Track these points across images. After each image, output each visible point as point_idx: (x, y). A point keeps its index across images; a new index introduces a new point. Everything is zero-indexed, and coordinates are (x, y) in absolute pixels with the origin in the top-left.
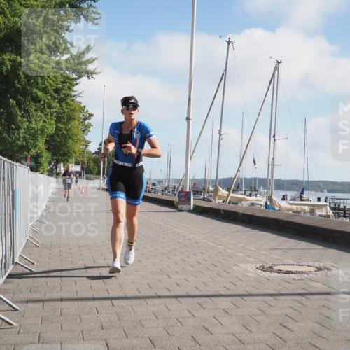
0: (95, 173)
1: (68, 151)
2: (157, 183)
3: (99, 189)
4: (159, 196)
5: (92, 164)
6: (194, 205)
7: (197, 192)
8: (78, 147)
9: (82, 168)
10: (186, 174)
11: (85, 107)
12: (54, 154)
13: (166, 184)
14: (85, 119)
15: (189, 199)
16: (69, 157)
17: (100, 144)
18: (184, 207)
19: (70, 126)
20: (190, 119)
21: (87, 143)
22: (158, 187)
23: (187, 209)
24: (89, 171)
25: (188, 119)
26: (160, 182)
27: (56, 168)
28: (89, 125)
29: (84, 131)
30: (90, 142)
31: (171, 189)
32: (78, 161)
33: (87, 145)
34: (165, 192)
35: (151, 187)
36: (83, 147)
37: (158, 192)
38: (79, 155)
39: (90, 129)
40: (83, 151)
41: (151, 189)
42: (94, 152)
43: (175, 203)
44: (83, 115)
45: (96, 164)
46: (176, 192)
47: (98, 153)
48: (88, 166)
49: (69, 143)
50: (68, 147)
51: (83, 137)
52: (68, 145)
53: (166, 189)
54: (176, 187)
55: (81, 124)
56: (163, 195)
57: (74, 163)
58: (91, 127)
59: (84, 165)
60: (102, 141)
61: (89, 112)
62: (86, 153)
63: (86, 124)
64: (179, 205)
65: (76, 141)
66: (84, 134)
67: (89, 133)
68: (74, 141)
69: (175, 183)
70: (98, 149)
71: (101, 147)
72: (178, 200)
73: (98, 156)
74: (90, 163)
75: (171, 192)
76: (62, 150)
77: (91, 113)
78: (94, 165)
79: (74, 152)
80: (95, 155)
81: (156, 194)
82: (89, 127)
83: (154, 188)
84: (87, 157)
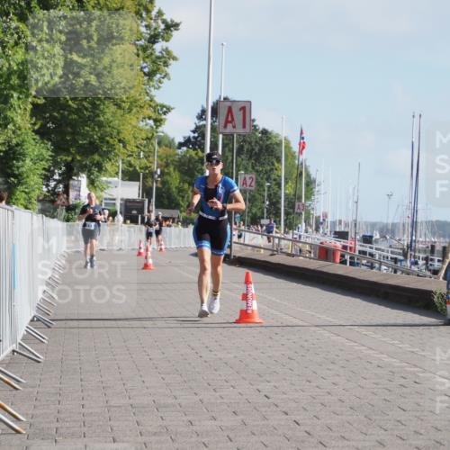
1: (102, 139)
2: (377, 236)
4: (383, 275)
5: (175, 179)
8: (134, 126)
9: (146, 191)
12: (59, 148)
13: (406, 241)
14: (153, 39)
16: (106, 155)
17: (202, 116)
21: (160, 113)
22: (382, 249)
24: (166, 201)
26: (388, 231)
27: (66, 191)
28: (167, 57)
29: (150, 75)
30: (169, 109)
31: (422, 255)
32: (131, 169)
33: (161, 120)
34: (404, 263)
35: (358, 248)
36: (146, 125)
37: (381, 264)
38: (136, 149)
39: (168, 70)
40: (148, 139)
41: (357, 253)
42: (182, 140)
43: (436, 299)
44: (146, 26)
45: (186, 178)
46: (437, 265)
47: (194, 142)
48: (164, 183)
49: (104, 113)
50: (101, 125)
51: (147, 93)
52: (102, 119)
53: (405, 255)
54: (438, 248)
55: (140, 52)
56: (395, 272)
57: (120, 174)
58: (171, 62)
59: (149, 180)
60: (205, 106)
61: (164, 17)
62: (155, 142)
63: (157, 54)
64: (448, 306)
65: (126, 106)
66: (151, 83)
67: (165, 80)
68: (119, 107)
69: (434, 234)
70: (194, 132)
71: (205, 126)
72: (444, 290)
73: (192, 153)
74: (169, 174)
75: (421, 262)
76: (85, 136)
77: (172, 21)
78: (183, 181)
79: (120, 141)
80: (185, 148)
81: (374, 270)
82: (166, 64)
83: (368, 250)
84: (158, 157)
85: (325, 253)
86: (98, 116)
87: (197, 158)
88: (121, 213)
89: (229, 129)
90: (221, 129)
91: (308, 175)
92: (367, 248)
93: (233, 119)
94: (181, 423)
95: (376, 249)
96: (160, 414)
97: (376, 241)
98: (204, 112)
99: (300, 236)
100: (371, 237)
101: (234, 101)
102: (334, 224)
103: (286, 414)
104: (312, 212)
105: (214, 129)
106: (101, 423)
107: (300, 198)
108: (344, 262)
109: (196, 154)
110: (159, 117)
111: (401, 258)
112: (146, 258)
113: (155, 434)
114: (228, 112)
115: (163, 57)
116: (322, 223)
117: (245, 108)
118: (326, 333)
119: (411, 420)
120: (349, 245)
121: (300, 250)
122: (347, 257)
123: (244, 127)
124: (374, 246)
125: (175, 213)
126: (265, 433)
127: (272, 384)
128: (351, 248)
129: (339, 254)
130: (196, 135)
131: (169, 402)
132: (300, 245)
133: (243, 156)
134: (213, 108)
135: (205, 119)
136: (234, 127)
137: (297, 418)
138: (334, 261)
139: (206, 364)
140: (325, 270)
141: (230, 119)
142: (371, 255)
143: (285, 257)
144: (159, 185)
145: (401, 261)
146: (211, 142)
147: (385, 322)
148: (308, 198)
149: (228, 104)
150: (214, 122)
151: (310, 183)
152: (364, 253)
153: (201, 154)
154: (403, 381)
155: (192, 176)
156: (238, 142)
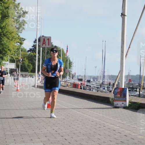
0: (30, 70)
1: (3, 49)
2: (92, 80)
3: (34, 86)
4: (94, 92)
5: (27, 62)
6: (130, 102)
7: (133, 88)
8: (13, 45)
9: (17, 66)
10: (121, 71)
11: (19, 4)
13: (101, 82)
14: (20, 17)
15: (125, 96)
16: (4, 55)
17: (35, 42)
18: (119, 103)
19: (4, 24)
20: (125, 15)
21: (21, 41)
22: (93, 84)
23: (123, 105)
24: (24, 69)
25: (123, 15)
26: (95, 78)
28: (24, 22)
29: (18, 28)
30: (24, 40)
31: (106, 86)
32: (12, 59)
33: (22, 43)
34: (100, 89)
35: (86, 84)
36: (17, 44)
37: (93, 89)
38: (14, 52)
39: (24, 27)
40: (18, 49)
41: (85, 86)
42: (29, 50)
43: (110, 100)
44: (17, 13)
45: (30, 62)
46: (111, 89)
47: (33, 50)
48: (23, 63)
49: (3, 41)
50: (2, 45)
51: (17, 34)
52: (3, 43)
53: (101, 86)
54: (112, 84)
55: (15, 21)
56: (98, 91)
57: (9, 60)
58: (25, 24)
59: (18, 62)
60: (36, 38)
61: (23, 10)
62: (20, 50)
63: (21, 22)
64: (114, 102)
65: (11, 38)
66: (19, 31)
67: (23, 30)
68: (8, 39)
69: (110, 79)
70: (33, 47)
71: (36, 45)
72: (113, 97)
73: (32, 54)
74: (25, 60)
75: (106, 88)
77: (25, 11)
78: (29, 63)
79: (9, 50)
80: (30, 52)
81: (91, 91)
82: (24, 25)
83: (89, 84)
84: (21, 55)
85: (75, 86)
86: (2, 42)
87: (34, 55)
88: (9, 73)
89: (44, 46)
90: (41, 46)
91: (70, 61)
93: (45, 43)
94: (28, 140)
95: (92, 84)
96: (22, 137)
97: (92, 82)
98: (36, 40)
99: (67, 80)
100: (90, 80)
101: (45, 37)
102: (78, 76)
103: (62, 137)
104: (71, 73)
105: (39, 46)
106: (2, 140)
107: (67, 68)
108: (81, 88)
109: (33, 54)
110: (21, 42)
111: (100, 87)
112: (17, 87)
113: (20, 143)
114: (43, 40)
116: (74, 76)
117: (49, 39)
118: (75, 111)
119: (102, 138)
120: (83, 83)
121: (67, 85)
122: (82, 87)
123: (49, 45)
124: (91, 83)
125: (27, 73)
126: (56, 143)
127: (58, 127)
128: (83, 84)
129: (79, 86)
130: (33, 48)
131: (25, 133)
132: (67, 83)
133: (48, 55)
134: (39, 39)
135: (36, 43)
136: (46, 45)
137: (66, 138)
138: (78, 88)
139: (37, 121)
140: (75, 91)
141: (44, 43)
142: (90, 86)
143: (62, 87)
144: (22, 64)
145: (99, 88)
146: (38, 50)
147: (94, 107)
148: (69, 68)
149: (44, 38)
150: (39, 43)
151: (70, 63)
152: (88, 85)
153: (35, 54)
154: (100, 126)
155: (32, 61)
156: (47, 50)
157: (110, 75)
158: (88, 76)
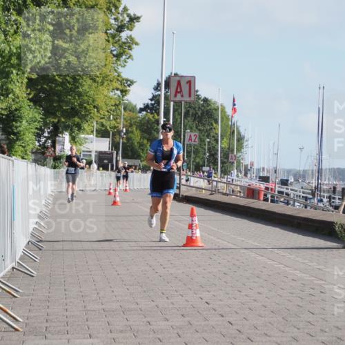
0: (144, 155)
1: (81, 105)
2: (291, 180)
4: (296, 210)
5: (137, 136)
8: (105, 95)
9: (115, 145)
12: (48, 113)
13: (314, 184)
14: (120, 29)
16: (84, 118)
17: (157, 88)
21: (125, 86)
22: (296, 189)
24: (130, 153)
26: (299, 176)
27: (54, 145)
28: (131, 43)
29: (118, 56)
30: (132, 83)
31: (326, 195)
32: (103, 128)
33: (126, 91)
34: (312, 201)
35: (277, 189)
36: (115, 95)
37: (294, 201)
38: (107, 113)
39: (132, 52)
40: (115, 105)
41: (276, 193)
42: (142, 106)
43: (337, 229)
44: (115, 19)
45: (146, 135)
46: (337, 202)
47: (152, 108)
48: (128, 139)
49: (82, 86)
50: (80, 95)
51: (115, 70)
52: (81, 90)
53: (313, 194)
54: (339, 189)
55: (110, 39)
56: (306, 207)
57: (95, 132)
58: (134, 46)
59: (117, 137)
60: (160, 80)
61: (129, 12)
62: (122, 108)
63: (124, 40)
65: (99, 80)
66: (119, 63)
67: (129, 60)
68: (94, 81)
69: (335, 178)
70: (151, 100)
71: (160, 95)
72: (343, 221)
73: (150, 116)
74: (132, 132)
75: (325, 200)
76: (67, 103)
77: (135, 15)
78: (143, 137)
79: (94, 107)
80: (144, 113)
81: (290, 206)
82: (130, 48)
83: (285, 190)
84: (125, 119)
85: (252, 193)
86: (78, 87)
87: (153, 120)
88: (95, 162)
89: (179, 98)
90: (173, 98)
91: (239, 133)
92: (284, 189)
93: (181, 90)
94: (142, 323)
95: (291, 190)
96: (125, 317)
97: (291, 184)
98: (159, 84)
99: (233, 180)
100: (287, 180)
101: (182, 76)
102: (258, 170)
103: (222, 316)
104: (242, 161)
105: (166, 98)
106: (80, 323)
107: (233, 151)
108: (266, 200)
109: (153, 117)
110: (125, 89)
112: (115, 196)
113: (122, 332)
114: (177, 85)
115: (128, 42)
116: (249, 170)
117: (191, 82)
118: (252, 254)
119: (318, 321)
120: (270, 187)
121: (233, 191)
122: (269, 196)
123: (190, 96)
124: (290, 188)
125: (137, 162)
126: (206, 331)
127: (212, 293)
128: (272, 189)
129: (263, 193)
130: (153, 102)
131: (132, 307)
132: (233, 186)
133: (189, 119)
134: (166, 82)
135: (160, 90)
136: (182, 96)
137: (231, 320)
138: (259, 199)
139: (161, 278)
140: (252, 206)
141: (179, 90)
142: (287, 194)
143: (220, 195)
144: (125, 141)
145: (310, 199)
146: (164, 107)
147: (297, 246)
148: (239, 150)
149: (178, 78)
150: (167, 92)
151: (240, 139)
152: (282, 193)
153: (156, 117)
154: (312, 291)
155: (150, 134)
156: (185, 108)
157: (336, 167)
158: (284, 171)
